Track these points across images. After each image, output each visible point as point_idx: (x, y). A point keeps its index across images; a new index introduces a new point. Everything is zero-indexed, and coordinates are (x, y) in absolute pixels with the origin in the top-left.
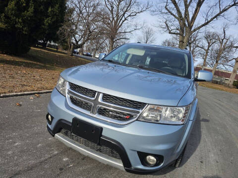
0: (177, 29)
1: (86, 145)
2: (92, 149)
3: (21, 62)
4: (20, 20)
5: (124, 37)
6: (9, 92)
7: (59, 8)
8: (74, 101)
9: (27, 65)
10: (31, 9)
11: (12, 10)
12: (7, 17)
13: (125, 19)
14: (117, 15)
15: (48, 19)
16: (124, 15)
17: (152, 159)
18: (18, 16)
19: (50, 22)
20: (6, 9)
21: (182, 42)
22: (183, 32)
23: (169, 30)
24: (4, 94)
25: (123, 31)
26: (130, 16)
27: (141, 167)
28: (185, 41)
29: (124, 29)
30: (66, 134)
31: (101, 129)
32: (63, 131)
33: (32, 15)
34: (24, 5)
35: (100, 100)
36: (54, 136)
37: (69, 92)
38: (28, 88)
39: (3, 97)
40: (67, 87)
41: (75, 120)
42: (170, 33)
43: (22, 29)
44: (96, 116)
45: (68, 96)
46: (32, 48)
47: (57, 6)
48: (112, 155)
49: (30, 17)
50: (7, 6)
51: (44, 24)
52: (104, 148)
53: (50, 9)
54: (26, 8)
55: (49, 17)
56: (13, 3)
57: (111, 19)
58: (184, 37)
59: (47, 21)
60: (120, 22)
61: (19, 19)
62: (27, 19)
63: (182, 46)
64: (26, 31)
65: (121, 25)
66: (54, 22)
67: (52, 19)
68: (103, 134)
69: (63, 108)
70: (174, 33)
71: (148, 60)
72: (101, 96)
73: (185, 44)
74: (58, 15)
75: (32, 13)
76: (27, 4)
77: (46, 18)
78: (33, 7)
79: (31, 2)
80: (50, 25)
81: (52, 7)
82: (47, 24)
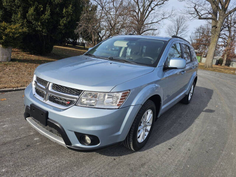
0: (210, 13)
4: (39, 23)
5: (151, 28)
7: (72, 7)
8: (36, 90)
10: (48, 13)
11: (32, 15)
12: (29, 22)
13: (152, 9)
14: (144, 6)
15: (63, 19)
16: (150, 5)
17: (88, 139)
18: (37, 20)
19: (65, 22)
20: (27, 15)
21: (215, 27)
22: (216, 15)
23: (199, 15)
24: (16, 88)
25: (150, 22)
26: (157, 5)
27: (79, 145)
28: (218, 26)
29: (151, 19)
31: (47, 113)
33: (49, 17)
34: (42, 9)
35: (50, 88)
36: (26, 119)
37: (35, 83)
40: (35, 79)
41: (32, 105)
42: (199, 19)
43: (42, 31)
44: (48, 102)
45: (34, 86)
47: (71, 6)
49: (47, 19)
50: (27, 12)
51: (60, 25)
52: (53, 129)
53: (64, 10)
54: (43, 12)
55: (64, 17)
56: (32, 9)
57: (137, 11)
58: (217, 22)
59: (63, 21)
60: (146, 13)
61: (38, 22)
62: (45, 22)
63: (215, 31)
64: (45, 33)
65: (148, 16)
66: (69, 22)
67: (67, 18)
69: (29, 97)
70: (205, 19)
71: (129, 51)
73: (218, 29)
74: (72, 15)
75: (48, 15)
76: (45, 8)
77: (62, 19)
78: (49, 10)
79: (47, 5)
80: (65, 25)
81: (67, 8)
82: (63, 24)
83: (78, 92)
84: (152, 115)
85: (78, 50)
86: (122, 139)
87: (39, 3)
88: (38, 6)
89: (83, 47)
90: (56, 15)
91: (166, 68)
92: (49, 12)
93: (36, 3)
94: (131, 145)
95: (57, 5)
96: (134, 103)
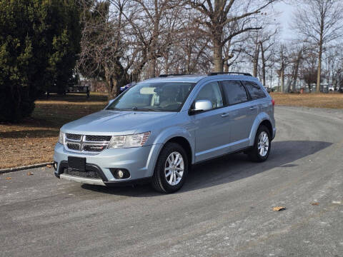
1: (80, 176)
2: (84, 176)
3: (23, 131)
4: (16, 69)
6: (18, 165)
7: (67, 34)
8: (69, 146)
9: (34, 135)
10: (28, 49)
15: (54, 55)
17: (121, 173)
18: (11, 64)
19: (57, 59)
25: (242, 13)
27: (114, 180)
30: (67, 173)
31: (85, 159)
32: (65, 170)
33: (31, 56)
34: (19, 45)
35: (84, 140)
36: (59, 177)
37: (66, 141)
38: (37, 160)
39: (13, 171)
40: (65, 137)
41: (69, 157)
43: (19, 80)
44: (83, 151)
45: (65, 144)
46: (37, 102)
47: (65, 31)
48: (96, 177)
49: (28, 60)
51: (49, 66)
52: (91, 173)
53: (55, 40)
54: (21, 50)
55: (55, 51)
56: (4, 47)
59: (54, 59)
61: (14, 67)
62: (24, 65)
64: (25, 83)
66: (64, 58)
67: (60, 53)
68: (87, 162)
69: (62, 152)
72: (84, 137)
74: (69, 45)
75: (30, 53)
76: (22, 42)
77: (51, 54)
78: (30, 45)
79: (27, 37)
80: (58, 64)
81: (58, 35)
82: (54, 64)
83: (108, 138)
84: (181, 159)
85: (76, 103)
86: (149, 174)
87: (13, 35)
88: (12, 41)
89: (86, 94)
90: (42, 50)
91: (192, 112)
92: (30, 47)
93: (9, 37)
94: (160, 180)
95: (41, 35)
96: (155, 143)
